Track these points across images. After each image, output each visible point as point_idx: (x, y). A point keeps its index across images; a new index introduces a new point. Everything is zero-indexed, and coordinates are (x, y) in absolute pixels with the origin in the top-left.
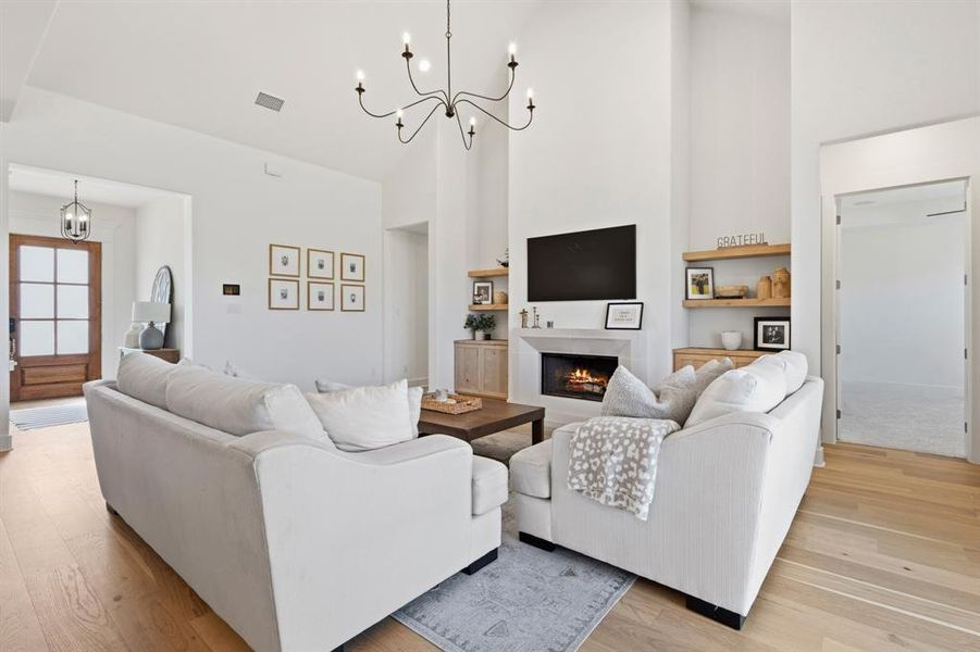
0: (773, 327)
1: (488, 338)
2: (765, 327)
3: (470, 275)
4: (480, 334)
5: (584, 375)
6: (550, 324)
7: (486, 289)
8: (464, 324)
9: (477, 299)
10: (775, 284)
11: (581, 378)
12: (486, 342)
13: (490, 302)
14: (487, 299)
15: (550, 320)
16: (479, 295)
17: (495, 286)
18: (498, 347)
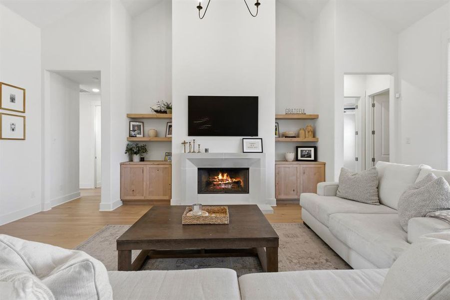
0: (306, 150)
1: (142, 160)
2: (302, 151)
3: (128, 116)
4: (136, 158)
5: (225, 177)
6: (206, 150)
7: (139, 127)
8: (125, 151)
9: (133, 133)
10: (309, 132)
11: (222, 180)
12: (142, 163)
13: (142, 135)
14: (139, 134)
15: (207, 148)
16: (134, 131)
17: (145, 125)
18: (162, 166)
